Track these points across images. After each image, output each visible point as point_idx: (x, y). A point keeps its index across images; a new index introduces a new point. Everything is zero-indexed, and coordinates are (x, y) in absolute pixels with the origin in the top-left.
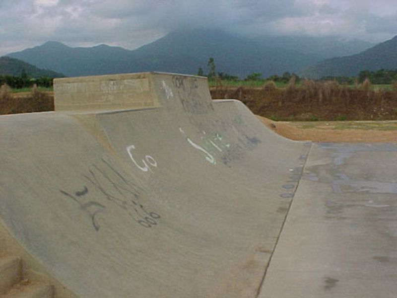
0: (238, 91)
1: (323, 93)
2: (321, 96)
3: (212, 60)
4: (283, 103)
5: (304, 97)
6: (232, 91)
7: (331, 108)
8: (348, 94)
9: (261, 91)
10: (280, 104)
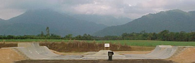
0: (52, 44)
1: (80, 45)
2: (79, 45)
3: (48, 28)
4: (67, 47)
5: (73, 46)
6: (50, 44)
7: (82, 49)
8: (87, 45)
9: (60, 44)
10: (66, 48)
